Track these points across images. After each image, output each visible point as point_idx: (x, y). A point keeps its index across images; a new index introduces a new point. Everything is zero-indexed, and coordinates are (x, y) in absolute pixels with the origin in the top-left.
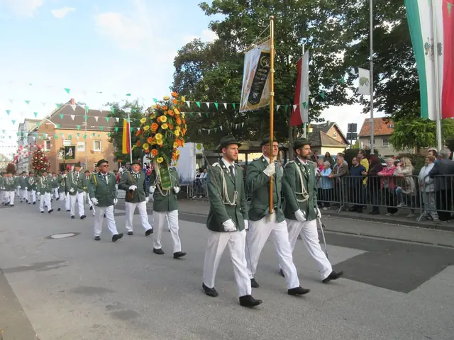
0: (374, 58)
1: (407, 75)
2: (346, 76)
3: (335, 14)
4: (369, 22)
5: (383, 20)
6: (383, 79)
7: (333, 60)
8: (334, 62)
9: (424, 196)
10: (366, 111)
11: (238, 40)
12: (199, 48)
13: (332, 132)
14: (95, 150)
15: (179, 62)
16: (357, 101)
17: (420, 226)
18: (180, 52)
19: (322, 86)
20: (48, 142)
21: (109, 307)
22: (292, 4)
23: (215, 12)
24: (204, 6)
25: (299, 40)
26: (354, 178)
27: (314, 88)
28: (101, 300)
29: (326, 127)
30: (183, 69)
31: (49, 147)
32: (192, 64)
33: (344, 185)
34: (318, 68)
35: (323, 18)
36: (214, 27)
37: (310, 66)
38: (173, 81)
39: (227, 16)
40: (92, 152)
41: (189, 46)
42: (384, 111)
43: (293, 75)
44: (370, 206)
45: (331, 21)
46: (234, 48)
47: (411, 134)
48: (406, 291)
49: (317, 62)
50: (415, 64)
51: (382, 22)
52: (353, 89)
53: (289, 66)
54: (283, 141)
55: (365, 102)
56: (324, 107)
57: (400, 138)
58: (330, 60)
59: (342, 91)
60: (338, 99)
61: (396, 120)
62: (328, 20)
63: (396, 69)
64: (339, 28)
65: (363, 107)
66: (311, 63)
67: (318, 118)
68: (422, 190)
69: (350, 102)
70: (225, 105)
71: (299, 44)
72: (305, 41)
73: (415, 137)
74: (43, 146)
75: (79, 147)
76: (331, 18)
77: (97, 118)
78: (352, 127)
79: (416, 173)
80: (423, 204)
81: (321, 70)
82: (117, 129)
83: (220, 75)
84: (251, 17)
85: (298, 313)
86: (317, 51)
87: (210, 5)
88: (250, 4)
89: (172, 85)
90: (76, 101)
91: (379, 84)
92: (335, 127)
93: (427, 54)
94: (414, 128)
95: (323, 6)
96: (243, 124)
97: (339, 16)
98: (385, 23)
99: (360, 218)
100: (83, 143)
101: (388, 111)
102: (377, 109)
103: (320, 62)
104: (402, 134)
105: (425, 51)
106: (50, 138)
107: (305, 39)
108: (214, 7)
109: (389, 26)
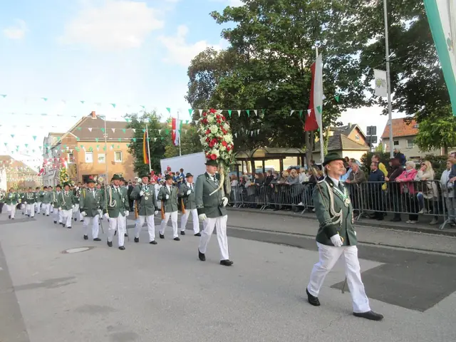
0: (391, 58)
1: (429, 73)
2: (363, 78)
3: (349, 14)
4: (384, 21)
5: (400, 18)
6: (402, 78)
7: (348, 62)
8: (350, 63)
9: (448, 201)
10: (385, 112)
11: (251, 46)
12: (213, 57)
13: (353, 135)
14: (116, 161)
15: (193, 71)
16: (376, 102)
17: (444, 233)
18: (193, 61)
19: (339, 88)
20: (71, 155)
21: (110, 328)
22: (304, 7)
23: (226, 20)
24: (215, 15)
25: (313, 43)
26: (373, 184)
27: (329, 91)
28: (103, 320)
29: (348, 130)
30: (198, 78)
31: (71, 160)
32: (206, 72)
33: (363, 191)
34: (334, 70)
35: (337, 20)
36: (226, 35)
37: (324, 70)
38: (188, 90)
39: (239, 23)
40: (113, 163)
41: (202, 55)
42: (404, 112)
43: (307, 80)
44: (391, 212)
45: (345, 22)
46: (248, 55)
47: (437, 133)
48: (423, 309)
49: (332, 65)
50: (437, 62)
51: (398, 21)
52: (371, 90)
53: (303, 70)
54: (299, 147)
55: (384, 104)
56: (342, 110)
57: (425, 138)
58: (345, 62)
59: (359, 93)
60: (356, 101)
61: (419, 120)
62: (342, 22)
63: (416, 67)
64: (353, 28)
65: (382, 108)
66: (325, 66)
67: (336, 122)
68: (445, 195)
69: (369, 104)
70: (239, 112)
71: (313, 47)
72: (319, 44)
73: (441, 137)
74: (66, 159)
75: (99, 159)
76: (345, 19)
77: (114, 130)
78: (372, 130)
79: (438, 177)
80: (446, 210)
81: (336, 73)
82: (135, 139)
83: (233, 83)
84: (262, 23)
85: (303, 335)
86: (332, 53)
87: (222, 14)
88: (261, 10)
89: (187, 94)
90: (96, 114)
91: (398, 84)
92: (357, 129)
93: (450, 49)
94: (441, 128)
95: (336, 8)
96: (258, 131)
97: (353, 16)
98: (402, 21)
99: (380, 226)
100: (103, 155)
101: (410, 112)
102: (397, 110)
103: (336, 64)
104: (427, 134)
105: (448, 47)
106: (71, 151)
107: (319, 42)
108: (225, 15)
109: (407, 24)
